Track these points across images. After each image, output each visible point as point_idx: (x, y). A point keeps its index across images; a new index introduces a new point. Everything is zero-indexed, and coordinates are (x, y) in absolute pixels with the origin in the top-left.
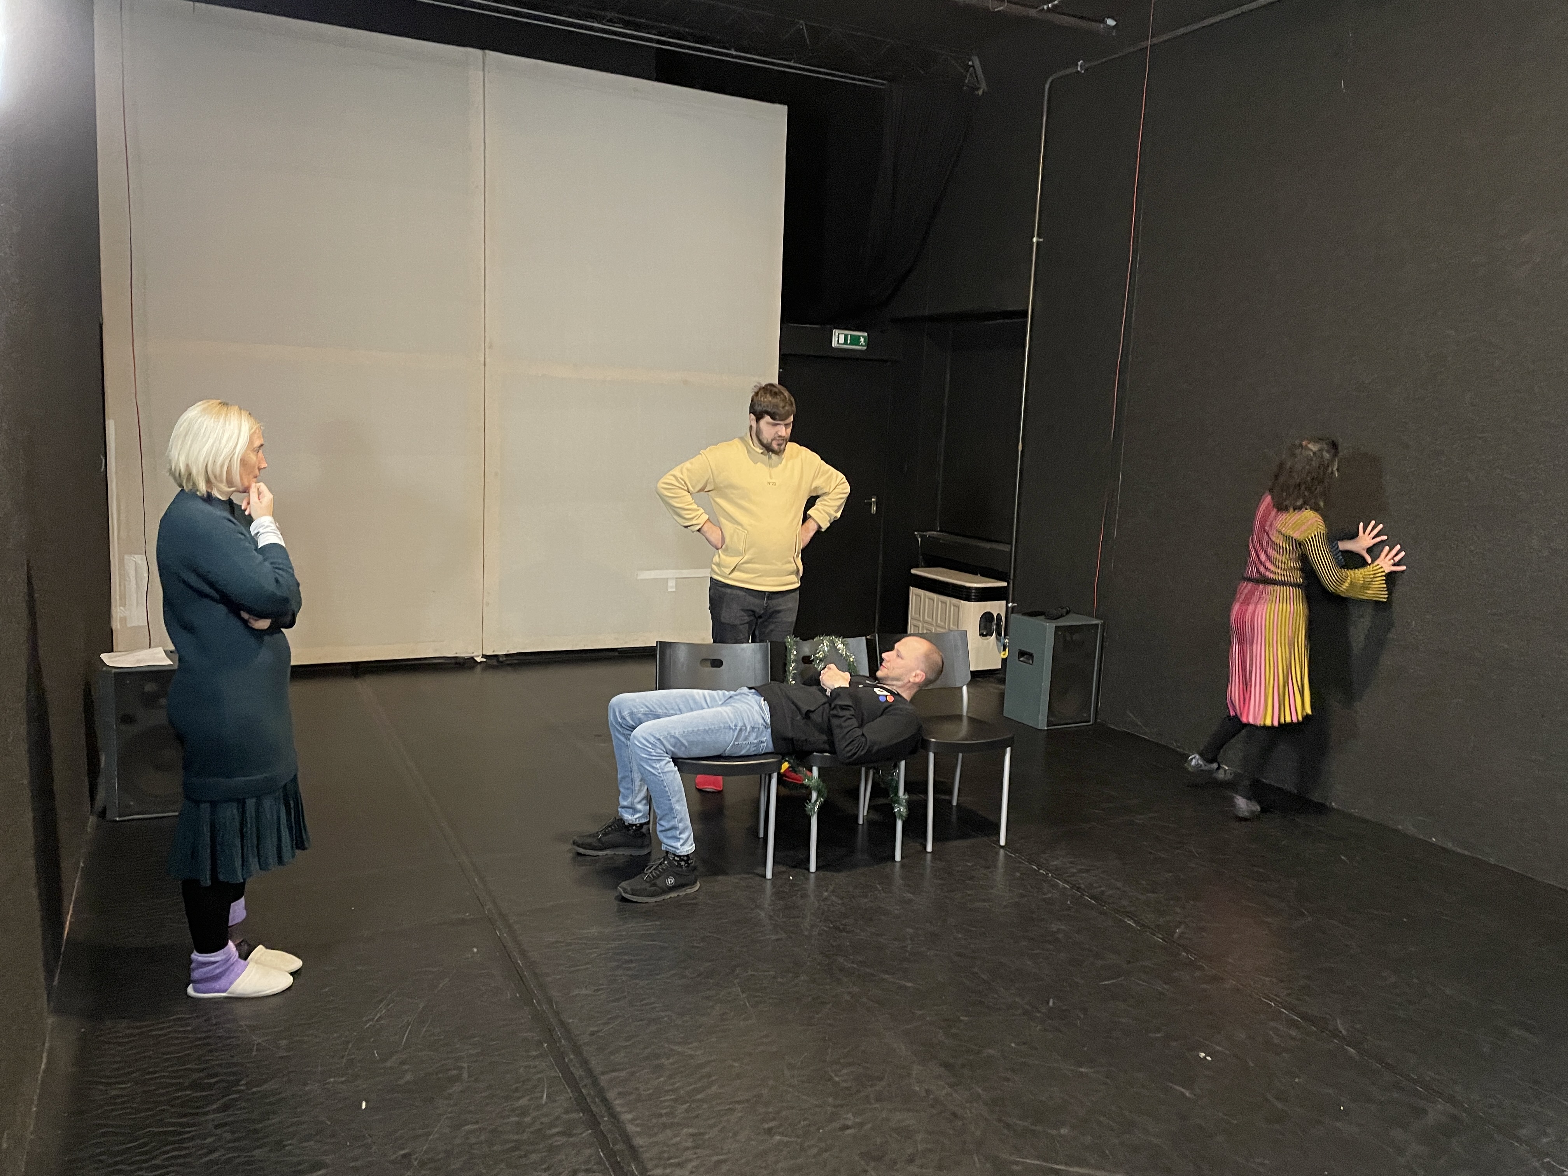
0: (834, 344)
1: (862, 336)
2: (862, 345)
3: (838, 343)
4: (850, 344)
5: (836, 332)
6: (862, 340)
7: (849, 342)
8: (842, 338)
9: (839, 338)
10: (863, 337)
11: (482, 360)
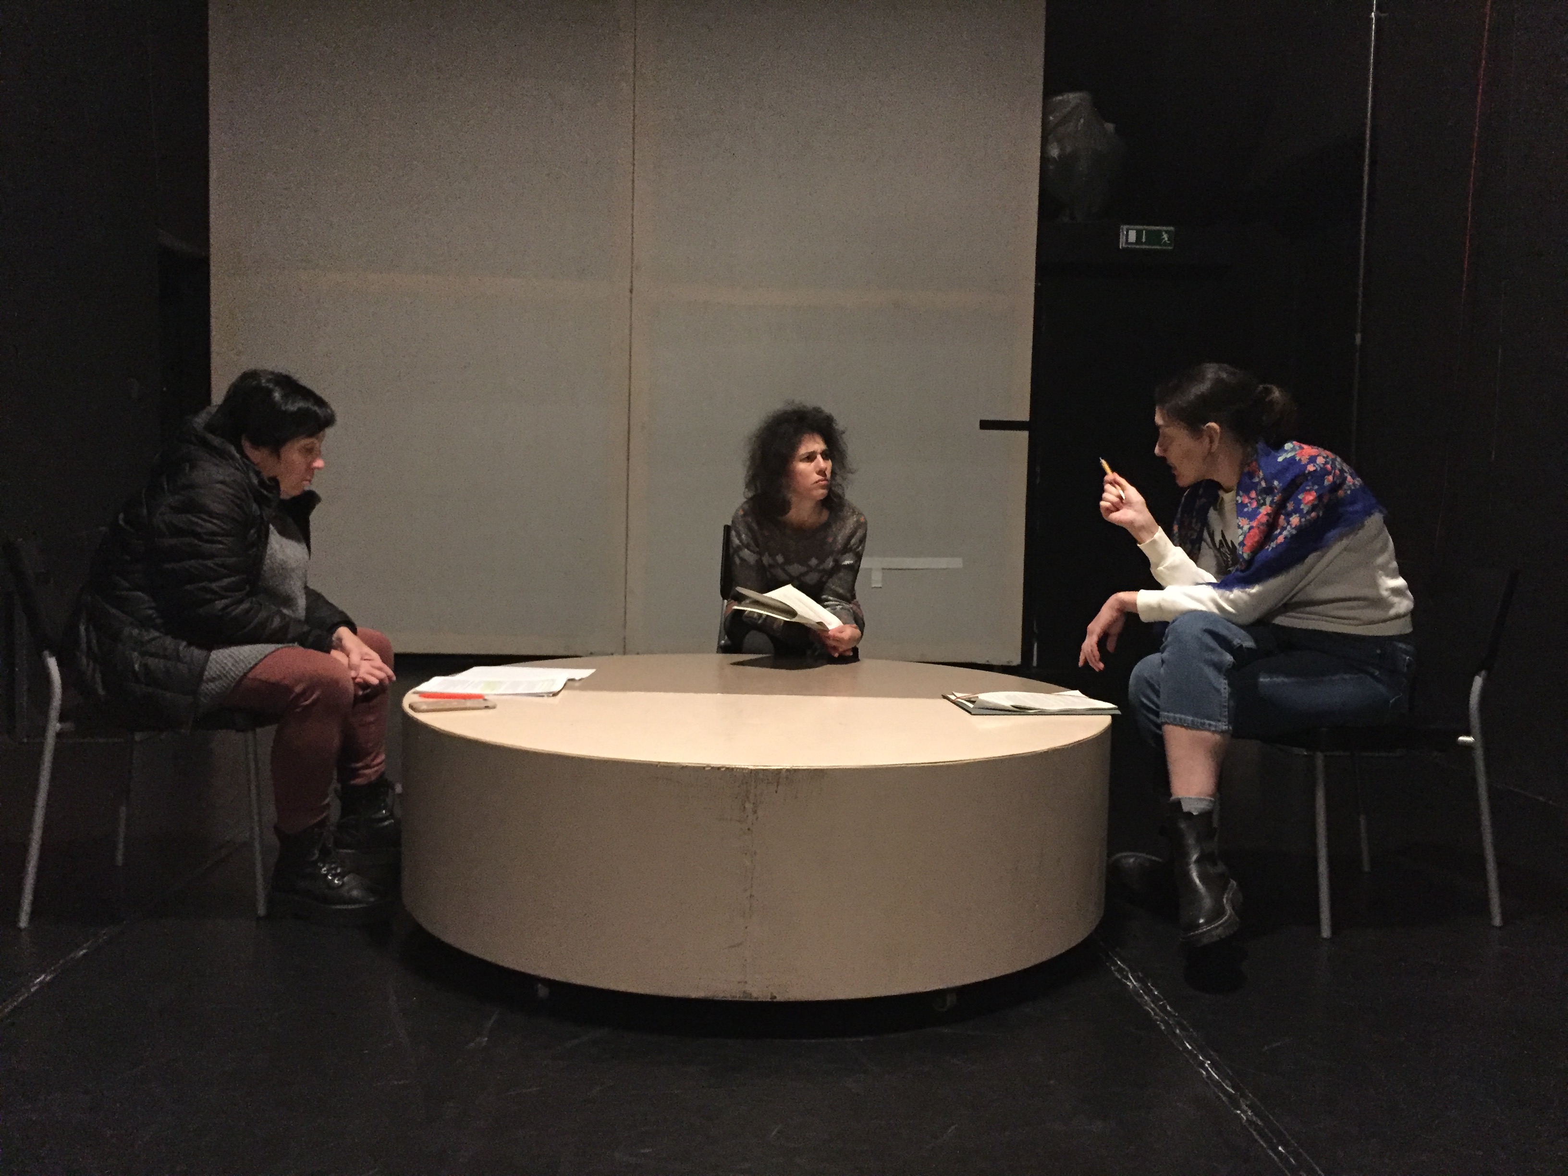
0: (1122, 244)
1: (1166, 231)
2: (1166, 245)
3: (1128, 242)
4: (1145, 243)
5: (1125, 227)
6: (1165, 237)
7: (1144, 240)
8: (1132, 236)
9: (1130, 236)
11: (628, 286)
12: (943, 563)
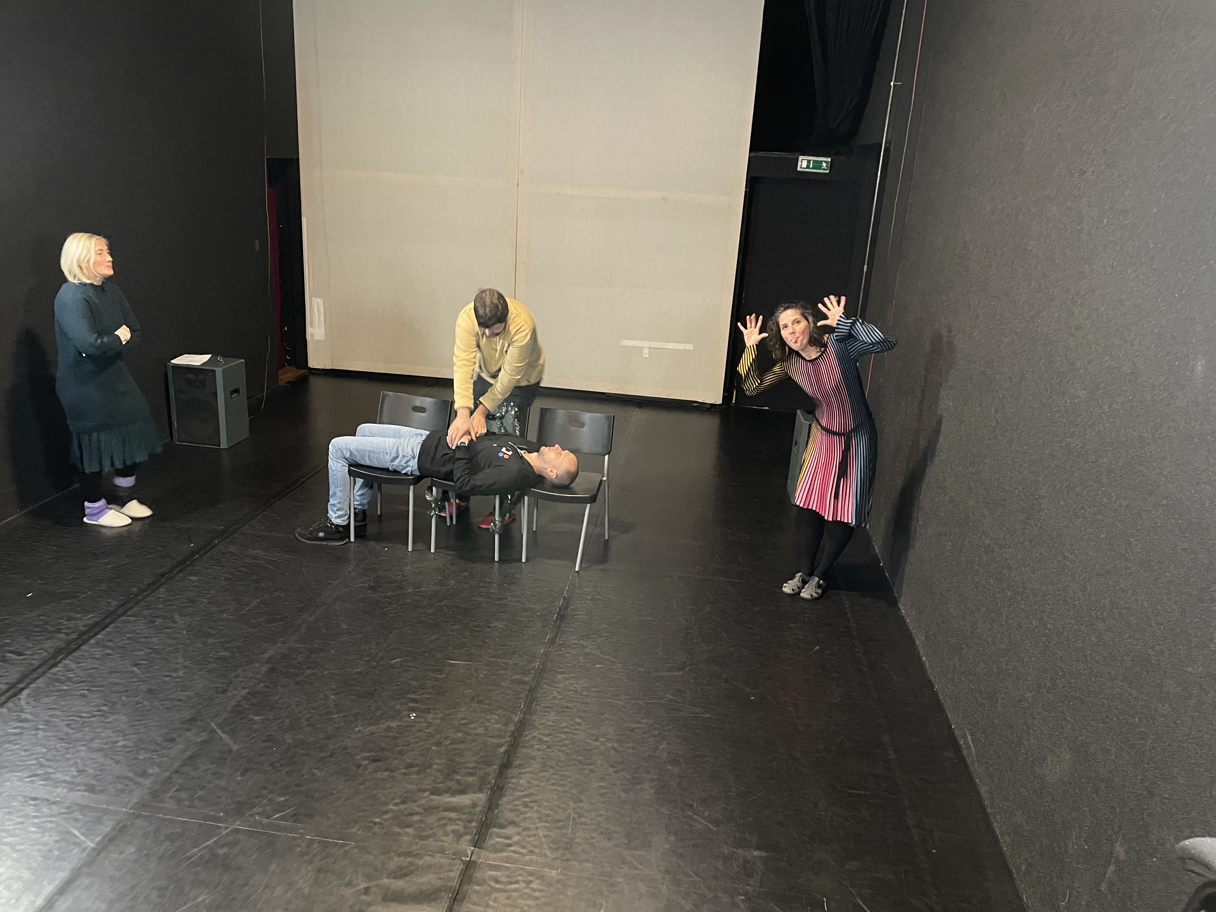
2: (824, 169)
3: (801, 168)
4: (813, 168)
5: (801, 158)
6: (824, 165)
7: (811, 166)
9: (803, 163)
10: (825, 162)
11: (516, 182)
12: (682, 346)
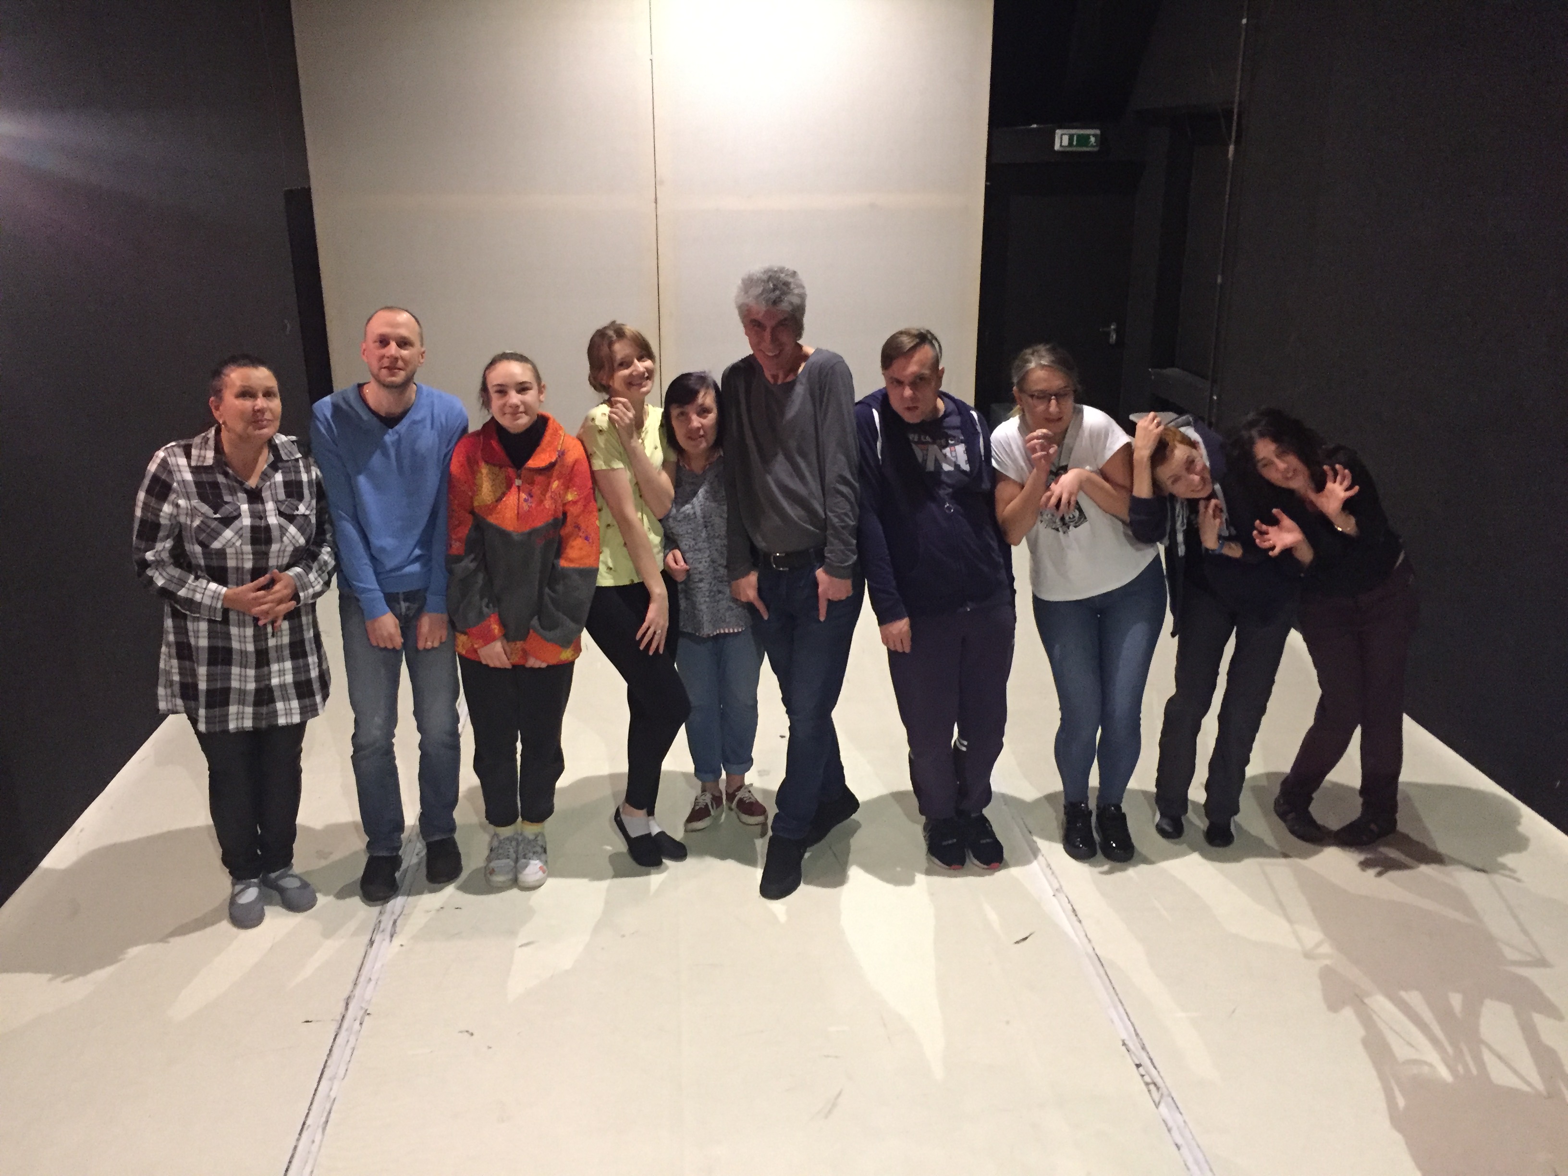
0: (1057, 147)
1: (1092, 134)
2: (1092, 146)
3: (1061, 146)
4: (1077, 146)
5: (1059, 132)
6: (1093, 139)
7: (1075, 143)
8: (1066, 138)
9: (1062, 140)
10: (1094, 135)
11: (653, 197)
